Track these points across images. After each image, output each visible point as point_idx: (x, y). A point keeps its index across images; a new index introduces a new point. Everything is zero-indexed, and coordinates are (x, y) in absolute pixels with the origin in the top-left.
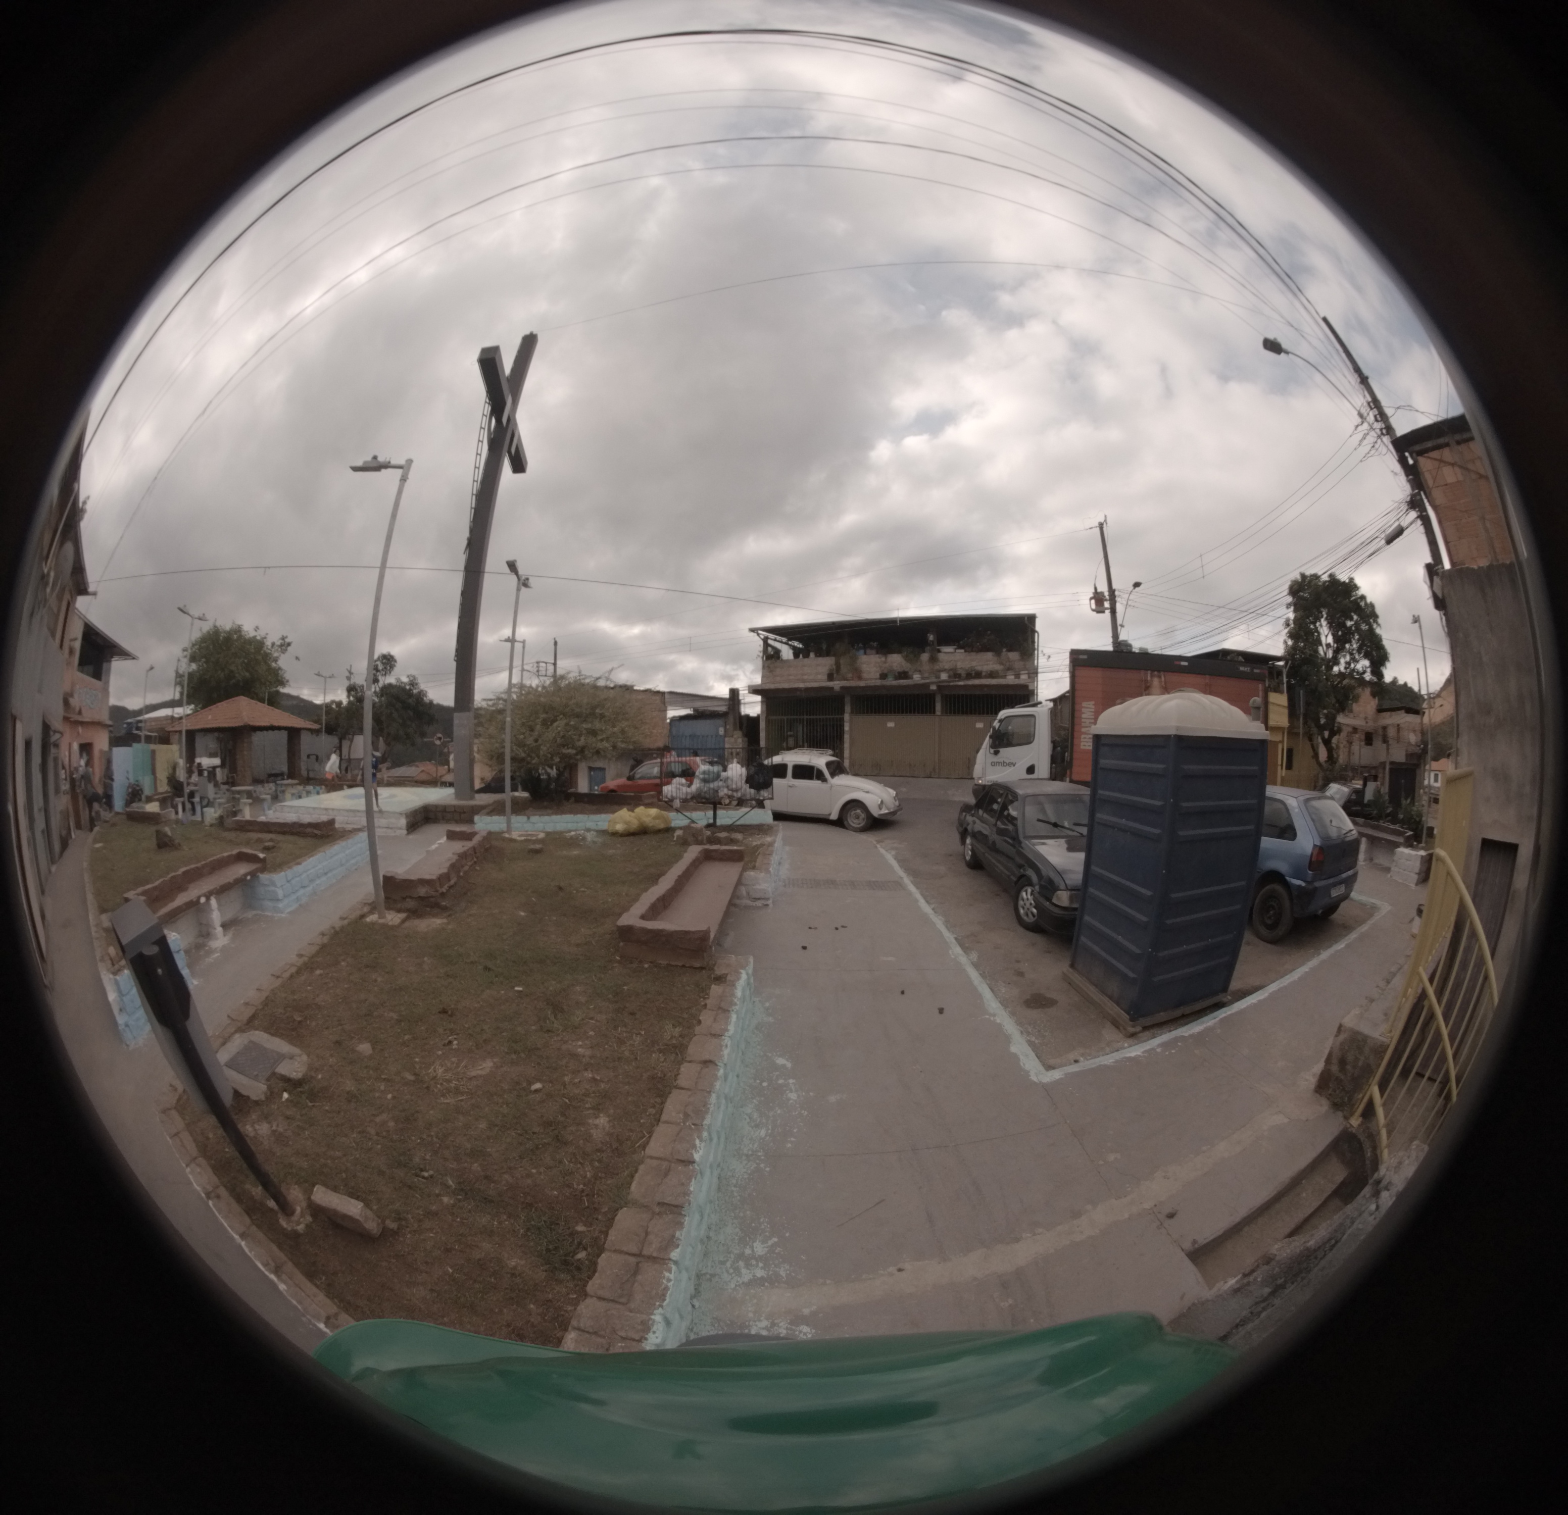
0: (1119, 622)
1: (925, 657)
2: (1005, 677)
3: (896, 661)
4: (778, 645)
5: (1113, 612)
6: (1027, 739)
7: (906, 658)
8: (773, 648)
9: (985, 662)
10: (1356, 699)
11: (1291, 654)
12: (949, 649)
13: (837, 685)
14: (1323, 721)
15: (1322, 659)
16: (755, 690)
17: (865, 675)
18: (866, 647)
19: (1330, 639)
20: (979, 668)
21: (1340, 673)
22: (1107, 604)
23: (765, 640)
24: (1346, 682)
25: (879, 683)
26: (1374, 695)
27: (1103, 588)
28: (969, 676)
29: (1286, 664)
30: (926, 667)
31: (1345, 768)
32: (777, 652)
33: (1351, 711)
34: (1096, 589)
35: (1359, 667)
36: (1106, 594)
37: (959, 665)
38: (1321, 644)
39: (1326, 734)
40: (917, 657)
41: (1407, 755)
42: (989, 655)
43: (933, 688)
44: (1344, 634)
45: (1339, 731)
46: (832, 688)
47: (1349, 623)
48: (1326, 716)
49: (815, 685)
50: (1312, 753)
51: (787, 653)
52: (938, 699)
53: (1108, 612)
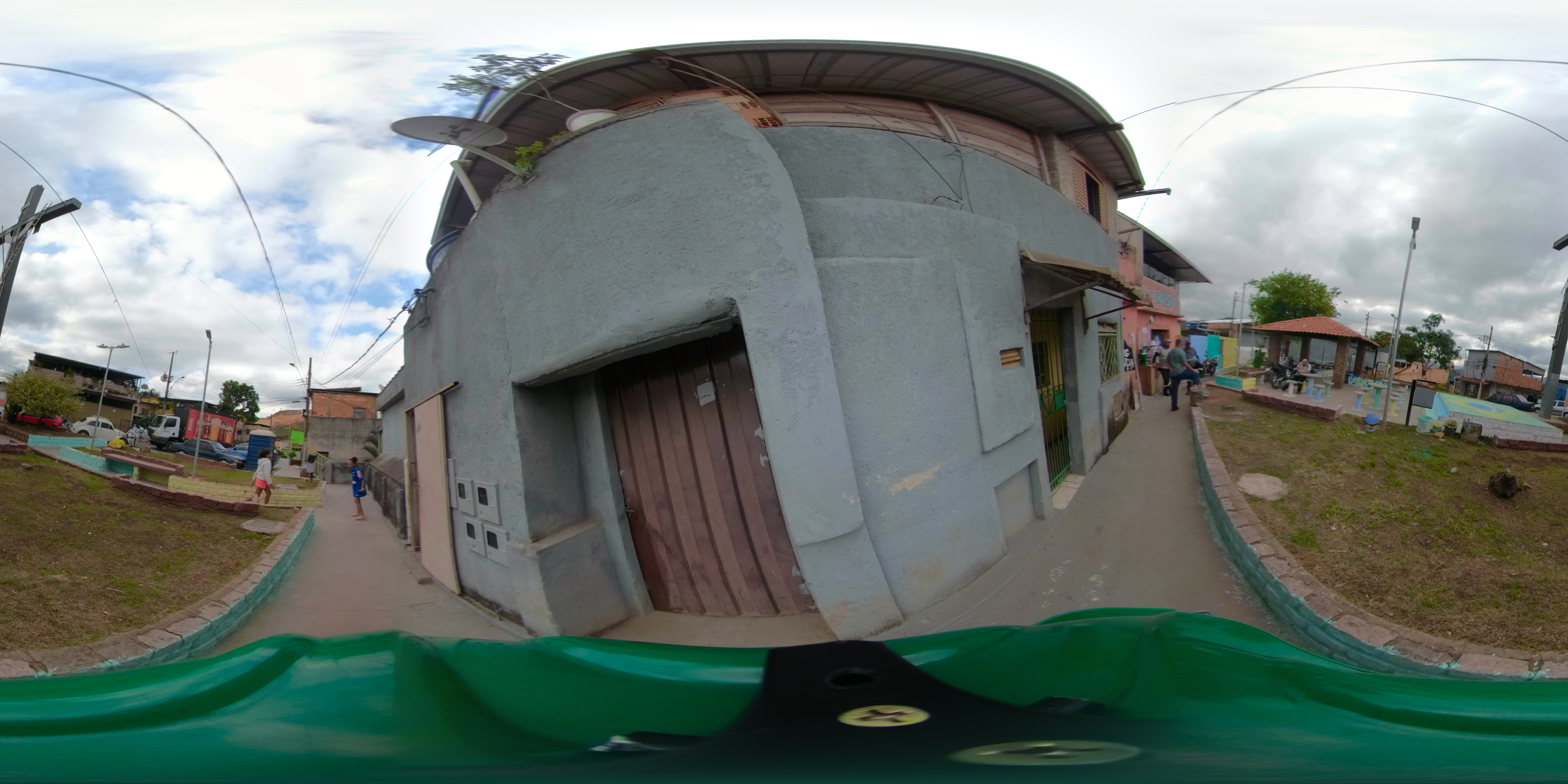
0: (170, 387)
2: (127, 396)
5: (169, 382)
6: (174, 425)
11: (220, 404)
12: (107, 380)
15: (231, 406)
17: (77, 384)
20: (119, 391)
22: (167, 379)
25: (85, 388)
26: (250, 419)
27: (168, 374)
28: (117, 393)
30: (100, 386)
35: (246, 410)
37: (111, 387)
38: (231, 402)
40: (97, 380)
42: (121, 386)
47: (246, 398)
52: (103, 398)
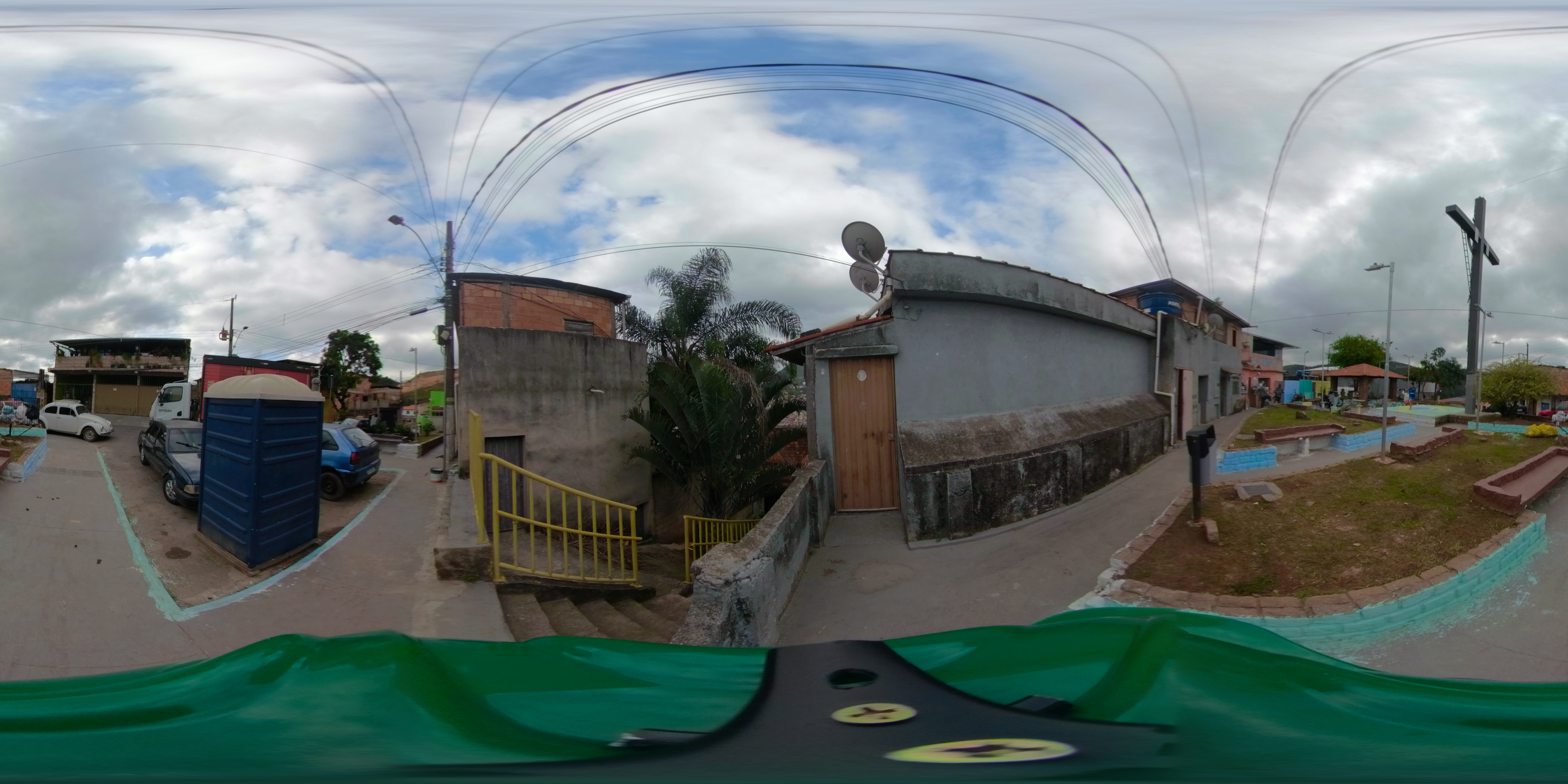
0: (233, 345)
1: (134, 357)
2: (172, 368)
3: (119, 359)
4: (64, 350)
5: (231, 340)
6: (179, 398)
7: (124, 358)
8: (61, 351)
9: (163, 361)
10: (360, 383)
11: (324, 364)
12: (146, 354)
13: (90, 369)
14: (339, 392)
15: (342, 366)
16: (51, 371)
17: (104, 365)
18: (105, 352)
19: (347, 358)
20: (159, 364)
21: (351, 372)
22: (228, 337)
23: (58, 347)
24: (354, 376)
25: (110, 369)
26: (370, 381)
27: (228, 328)
28: (154, 367)
29: (321, 367)
30: (134, 362)
31: (352, 411)
32: (63, 353)
33: (355, 388)
34: (223, 329)
35: (363, 369)
36: (229, 331)
37: (150, 362)
38: (342, 359)
39: (341, 397)
40: (130, 357)
41: (390, 405)
42: (166, 357)
43: (136, 372)
44: (356, 356)
45: (349, 396)
46: (87, 371)
47: (360, 352)
48: (342, 390)
49: (80, 369)
50: (332, 405)
51: (67, 353)
52: (139, 378)
53: (228, 341)
